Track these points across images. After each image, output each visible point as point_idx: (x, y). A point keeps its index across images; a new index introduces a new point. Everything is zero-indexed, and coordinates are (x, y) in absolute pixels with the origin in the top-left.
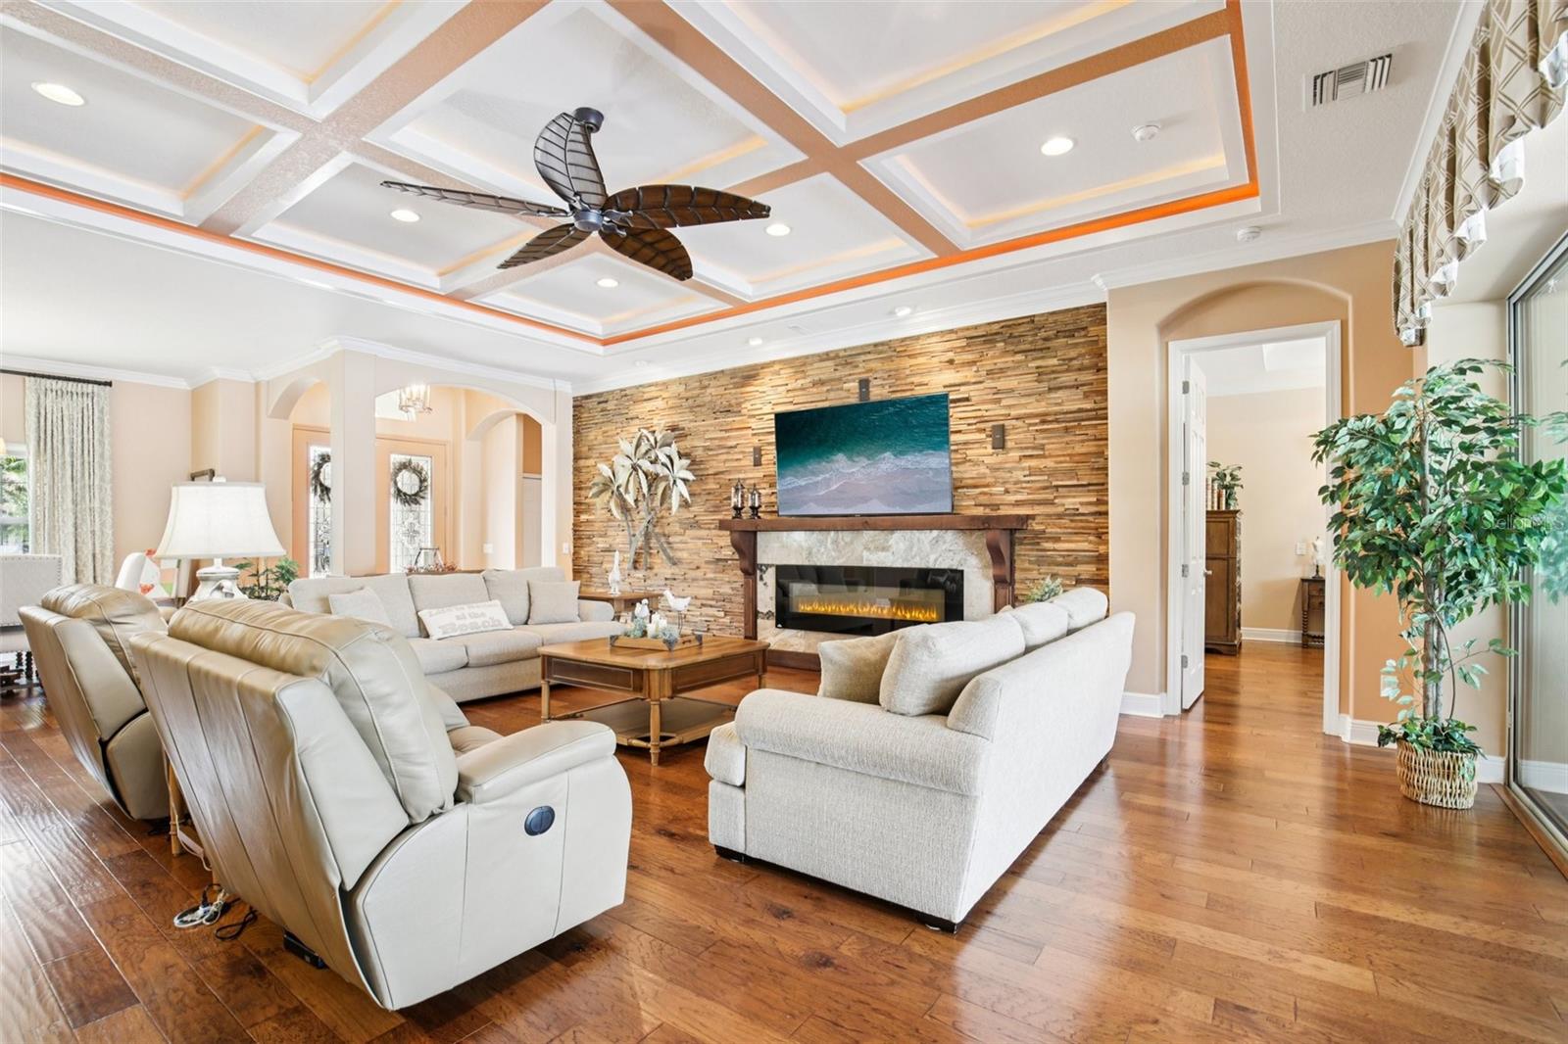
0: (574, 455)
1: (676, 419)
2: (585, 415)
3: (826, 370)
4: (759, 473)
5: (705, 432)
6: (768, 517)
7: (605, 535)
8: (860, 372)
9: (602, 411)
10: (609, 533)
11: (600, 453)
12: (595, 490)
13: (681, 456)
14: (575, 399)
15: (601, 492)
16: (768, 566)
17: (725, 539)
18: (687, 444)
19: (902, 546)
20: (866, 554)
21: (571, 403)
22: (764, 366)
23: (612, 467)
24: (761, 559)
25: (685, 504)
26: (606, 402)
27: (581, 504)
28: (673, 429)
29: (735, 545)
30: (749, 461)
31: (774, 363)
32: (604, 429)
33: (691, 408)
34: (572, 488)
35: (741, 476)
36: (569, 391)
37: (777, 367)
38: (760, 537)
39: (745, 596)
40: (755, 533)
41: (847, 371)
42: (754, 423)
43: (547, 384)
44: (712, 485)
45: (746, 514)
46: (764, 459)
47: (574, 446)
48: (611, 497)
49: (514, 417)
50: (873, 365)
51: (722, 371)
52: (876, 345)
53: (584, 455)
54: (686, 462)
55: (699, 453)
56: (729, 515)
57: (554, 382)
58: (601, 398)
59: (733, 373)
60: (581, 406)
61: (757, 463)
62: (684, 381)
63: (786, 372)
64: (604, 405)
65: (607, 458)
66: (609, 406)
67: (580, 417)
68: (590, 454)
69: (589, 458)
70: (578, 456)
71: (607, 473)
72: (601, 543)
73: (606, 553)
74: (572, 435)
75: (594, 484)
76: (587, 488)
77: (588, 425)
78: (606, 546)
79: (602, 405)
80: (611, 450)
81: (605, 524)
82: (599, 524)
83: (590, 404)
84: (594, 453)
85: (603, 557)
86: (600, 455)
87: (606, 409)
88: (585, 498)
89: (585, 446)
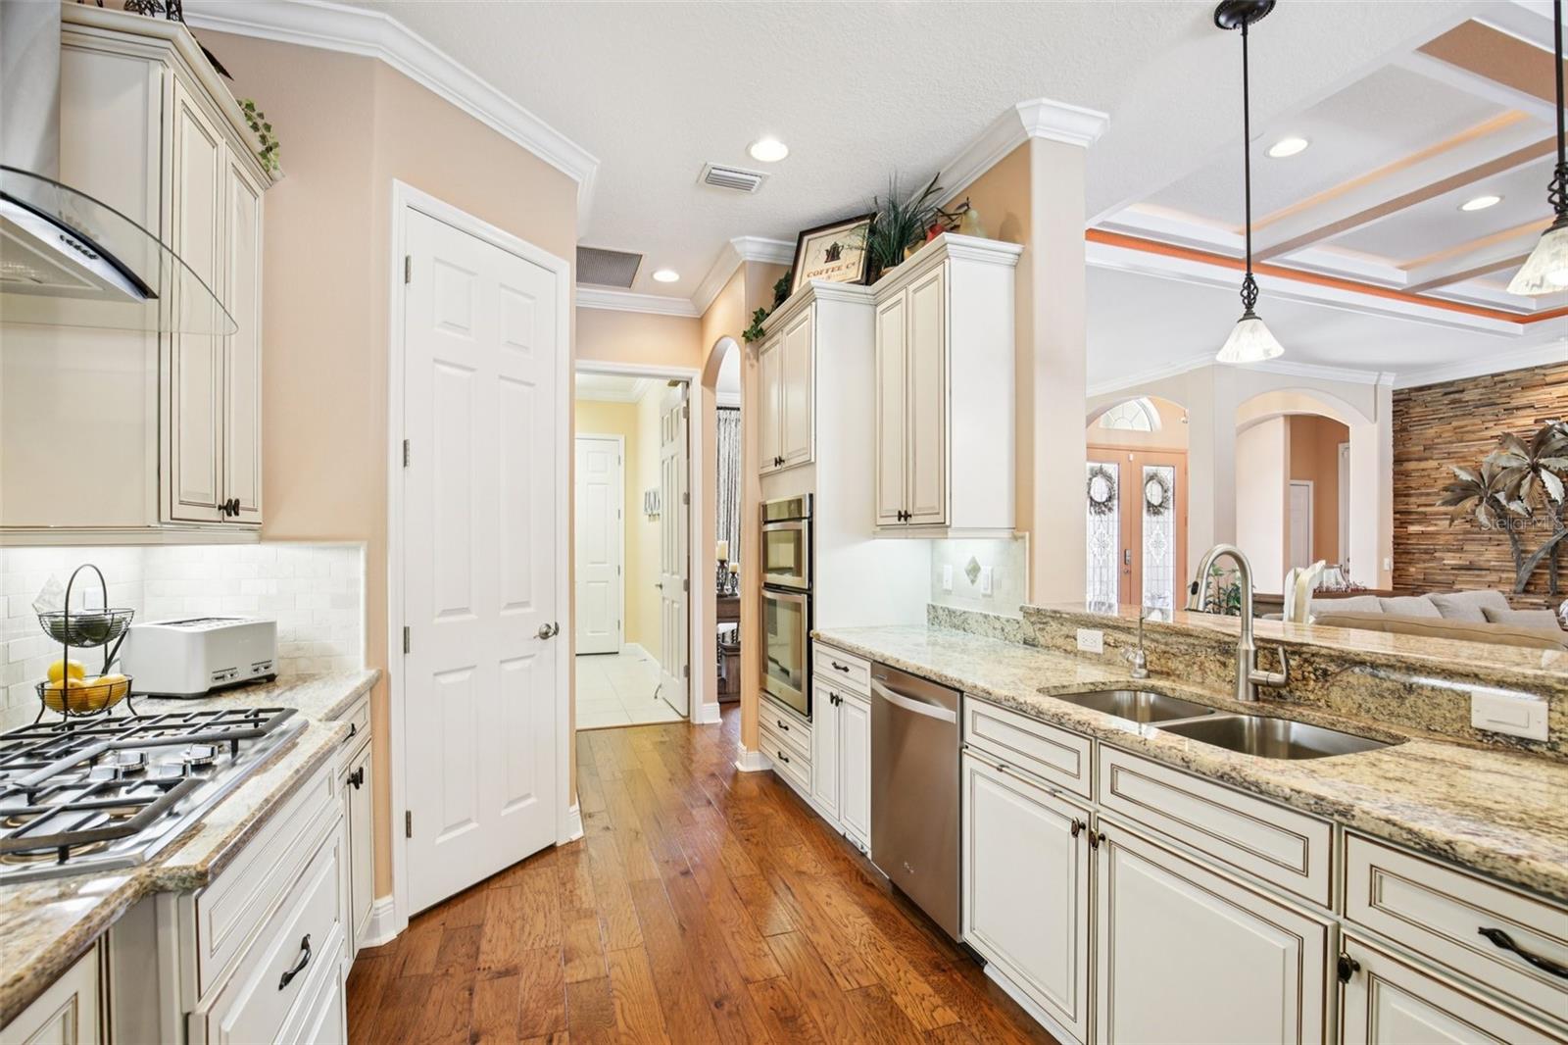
0: (1395, 456)
2: (1418, 409)
7: (1461, 550)
9: (1453, 402)
10: (1465, 548)
11: (1449, 453)
12: (1447, 495)
14: (1395, 393)
15: (1461, 499)
21: (1390, 398)
23: (1476, 469)
26: (1462, 391)
27: (1410, 513)
32: (1455, 424)
34: (1392, 494)
36: (1391, 382)
43: (1371, 378)
47: (1394, 446)
48: (1476, 506)
49: (1282, 419)
53: (1414, 456)
57: (1380, 375)
58: (1451, 388)
60: (1411, 399)
64: (1457, 396)
65: (1464, 458)
66: (1466, 396)
67: (1407, 413)
68: (1427, 454)
69: (1426, 459)
70: (1404, 457)
71: (1465, 476)
72: (1451, 560)
73: (1463, 572)
74: (1392, 434)
75: (1446, 489)
76: (1422, 494)
77: (1423, 421)
78: (1461, 562)
79: (1452, 396)
80: (1473, 449)
81: (1460, 537)
82: (1447, 537)
83: (1428, 396)
84: (1436, 453)
85: (1457, 575)
86: (1449, 456)
87: (1460, 401)
88: (1419, 506)
89: (1417, 445)
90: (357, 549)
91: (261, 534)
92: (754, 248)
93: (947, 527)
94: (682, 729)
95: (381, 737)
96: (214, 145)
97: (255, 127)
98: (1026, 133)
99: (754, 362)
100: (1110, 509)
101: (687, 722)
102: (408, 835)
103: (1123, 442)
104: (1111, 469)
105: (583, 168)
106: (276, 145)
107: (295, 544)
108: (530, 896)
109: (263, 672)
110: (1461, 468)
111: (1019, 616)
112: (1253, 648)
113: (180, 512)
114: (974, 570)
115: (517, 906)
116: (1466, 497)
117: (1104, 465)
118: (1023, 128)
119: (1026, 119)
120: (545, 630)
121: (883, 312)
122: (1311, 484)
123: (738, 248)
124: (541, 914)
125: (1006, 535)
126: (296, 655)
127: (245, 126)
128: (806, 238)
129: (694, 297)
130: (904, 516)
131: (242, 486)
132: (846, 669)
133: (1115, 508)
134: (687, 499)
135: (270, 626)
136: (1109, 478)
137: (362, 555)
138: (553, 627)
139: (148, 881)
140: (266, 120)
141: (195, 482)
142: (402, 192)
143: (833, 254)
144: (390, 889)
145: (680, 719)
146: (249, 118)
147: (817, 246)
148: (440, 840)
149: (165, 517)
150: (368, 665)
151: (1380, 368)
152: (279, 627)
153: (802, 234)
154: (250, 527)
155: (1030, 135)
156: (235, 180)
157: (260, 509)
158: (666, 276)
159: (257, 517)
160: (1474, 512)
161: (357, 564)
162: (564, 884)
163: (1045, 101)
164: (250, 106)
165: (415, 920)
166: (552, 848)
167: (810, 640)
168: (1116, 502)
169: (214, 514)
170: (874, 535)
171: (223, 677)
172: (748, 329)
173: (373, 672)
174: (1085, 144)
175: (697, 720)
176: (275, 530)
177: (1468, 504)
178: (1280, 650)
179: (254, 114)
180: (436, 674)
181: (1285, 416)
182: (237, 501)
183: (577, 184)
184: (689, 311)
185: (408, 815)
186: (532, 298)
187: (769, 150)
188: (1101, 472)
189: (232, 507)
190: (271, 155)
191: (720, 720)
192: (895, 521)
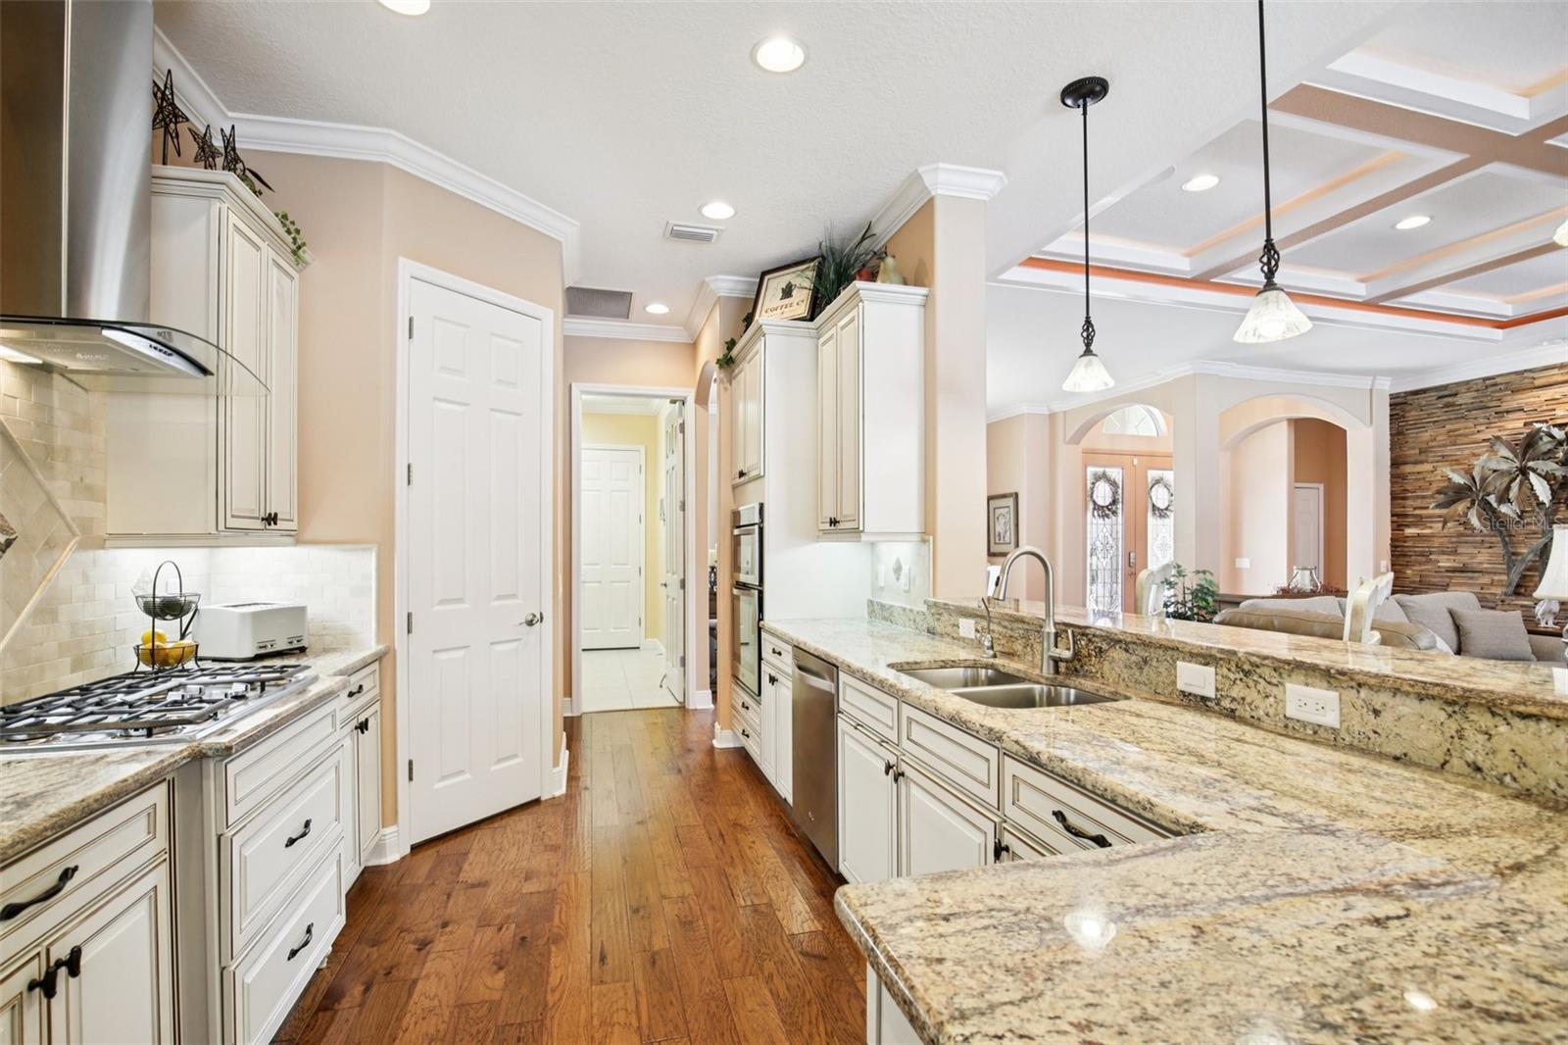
0: (1392, 459)
2: (1413, 413)
7: (1455, 552)
9: (1447, 405)
10: (1460, 550)
11: (1443, 456)
12: (1441, 498)
14: (1392, 397)
15: (1454, 502)
21: (1387, 402)
23: (1469, 472)
26: (1456, 395)
27: (1406, 516)
32: (1448, 427)
34: (1389, 497)
36: (1387, 387)
43: (1365, 383)
47: (1391, 449)
48: (1469, 508)
49: (1285, 423)
53: (1409, 459)
57: (1374, 379)
58: (1446, 394)
60: (1405, 403)
64: (1450, 399)
65: (1457, 462)
66: (1459, 400)
67: (1404, 417)
68: (1423, 457)
69: (1422, 462)
70: (1400, 460)
71: (1459, 479)
72: (1445, 562)
73: (1457, 574)
74: (1389, 438)
75: (1439, 492)
76: (1418, 497)
77: (1419, 425)
78: (1456, 565)
79: (1446, 400)
80: (1467, 452)
81: (1454, 540)
82: (1442, 540)
83: (1423, 400)
84: (1431, 457)
85: (1450, 577)
86: (1444, 458)
87: (1453, 405)
88: (1415, 509)
89: (1413, 448)
90: (370, 550)
91: (297, 538)
92: (728, 285)
93: (863, 531)
94: (676, 714)
95: (387, 696)
96: (258, 248)
97: (289, 232)
98: (929, 193)
99: (728, 386)
100: (1114, 513)
101: (682, 708)
102: (411, 779)
103: (1126, 447)
104: (1115, 473)
105: (564, 229)
106: (304, 244)
107: (322, 547)
108: (510, 836)
109: (296, 645)
110: (1453, 471)
111: (924, 609)
112: (1053, 630)
113: (232, 523)
114: (898, 570)
115: (498, 841)
116: (1459, 500)
117: (1107, 470)
118: (926, 188)
119: (927, 180)
120: (530, 618)
121: (823, 344)
122: (1321, 487)
123: (712, 286)
124: (516, 847)
125: (916, 538)
126: (324, 632)
127: (282, 231)
128: (767, 278)
129: (686, 325)
130: (834, 522)
131: (281, 503)
132: (780, 654)
133: (1120, 511)
134: (683, 507)
135: (302, 610)
136: (1113, 484)
137: (374, 555)
138: (538, 616)
139: (196, 750)
140: (297, 226)
141: (244, 500)
142: (406, 266)
143: (787, 292)
144: (395, 821)
145: (677, 704)
146: (284, 225)
147: (775, 285)
148: (438, 786)
149: (221, 527)
150: (378, 641)
151: (1375, 373)
152: (309, 611)
153: (764, 274)
154: (289, 533)
155: (933, 193)
156: (275, 270)
157: (296, 520)
158: (657, 309)
159: (293, 526)
160: (1466, 514)
161: (368, 562)
162: (540, 827)
163: (941, 165)
164: (285, 217)
165: (416, 848)
166: (537, 802)
167: (760, 629)
168: (1120, 506)
169: (259, 524)
170: (818, 539)
171: (265, 647)
172: (721, 356)
173: (381, 647)
174: (984, 198)
175: (691, 706)
176: (308, 535)
177: (1461, 507)
178: (1070, 631)
179: (288, 223)
180: (435, 652)
181: (1289, 420)
182: (276, 514)
183: (560, 243)
184: (685, 339)
185: (410, 763)
186: (520, 342)
187: (718, 211)
188: (1104, 477)
189: (271, 519)
190: (301, 251)
191: (712, 706)
192: (827, 526)
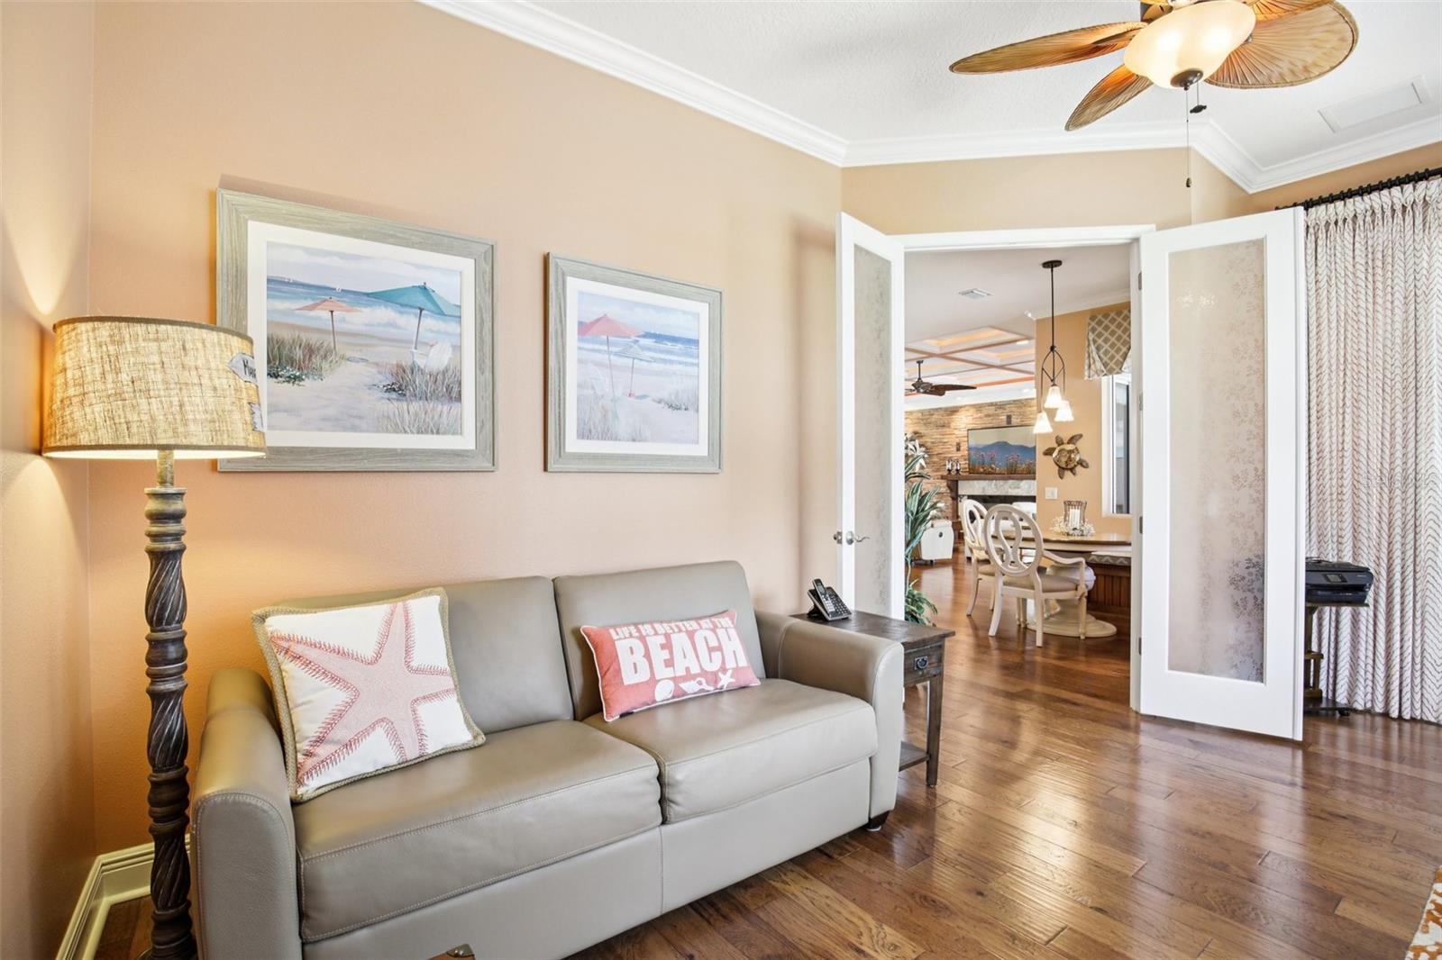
1: (917, 429)
3: (991, 410)
4: (959, 454)
5: (932, 435)
6: (964, 474)
8: (1007, 412)
13: (921, 446)
16: (963, 496)
17: (944, 484)
18: (923, 440)
19: (1026, 486)
20: (1010, 490)
22: (961, 407)
24: (960, 492)
25: (922, 467)
28: (916, 433)
29: (949, 486)
30: (955, 449)
31: (966, 406)
33: (925, 424)
35: (950, 455)
37: (967, 408)
38: (960, 482)
39: (953, 509)
40: (957, 481)
41: (1001, 411)
42: (956, 432)
44: (935, 459)
45: (953, 473)
46: (962, 448)
50: (1013, 409)
51: (940, 408)
52: (1014, 401)
54: (923, 449)
55: (929, 444)
56: (945, 473)
59: (946, 409)
61: (958, 450)
62: (922, 412)
63: (972, 411)
